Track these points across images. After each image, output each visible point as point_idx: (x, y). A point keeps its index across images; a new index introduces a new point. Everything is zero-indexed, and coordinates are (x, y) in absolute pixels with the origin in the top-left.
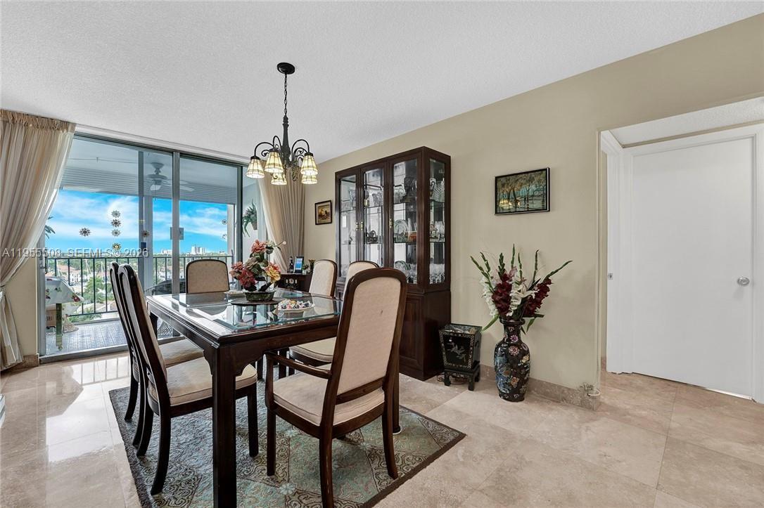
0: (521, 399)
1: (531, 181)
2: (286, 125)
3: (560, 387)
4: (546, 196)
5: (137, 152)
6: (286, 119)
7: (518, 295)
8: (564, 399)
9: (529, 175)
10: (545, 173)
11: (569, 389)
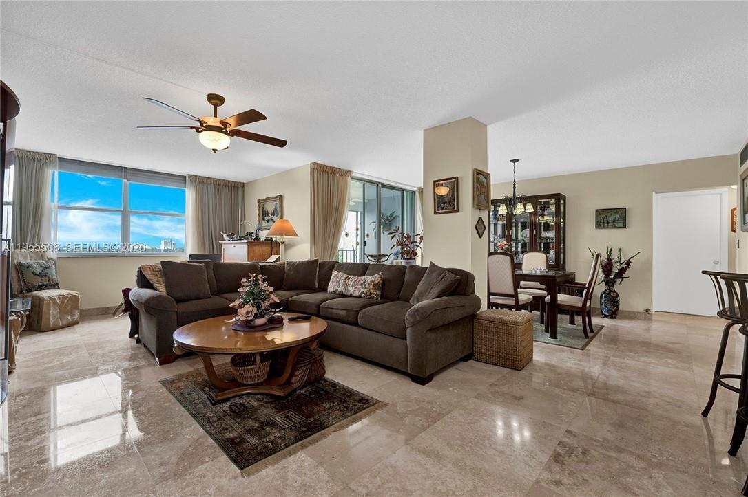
0: (615, 318)
1: (617, 213)
2: (514, 188)
3: (633, 312)
4: (624, 220)
5: (362, 184)
6: (514, 185)
7: (616, 268)
8: (636, 317)
9: (616, 211)
10: (624, 210)
11: (638, 312)
